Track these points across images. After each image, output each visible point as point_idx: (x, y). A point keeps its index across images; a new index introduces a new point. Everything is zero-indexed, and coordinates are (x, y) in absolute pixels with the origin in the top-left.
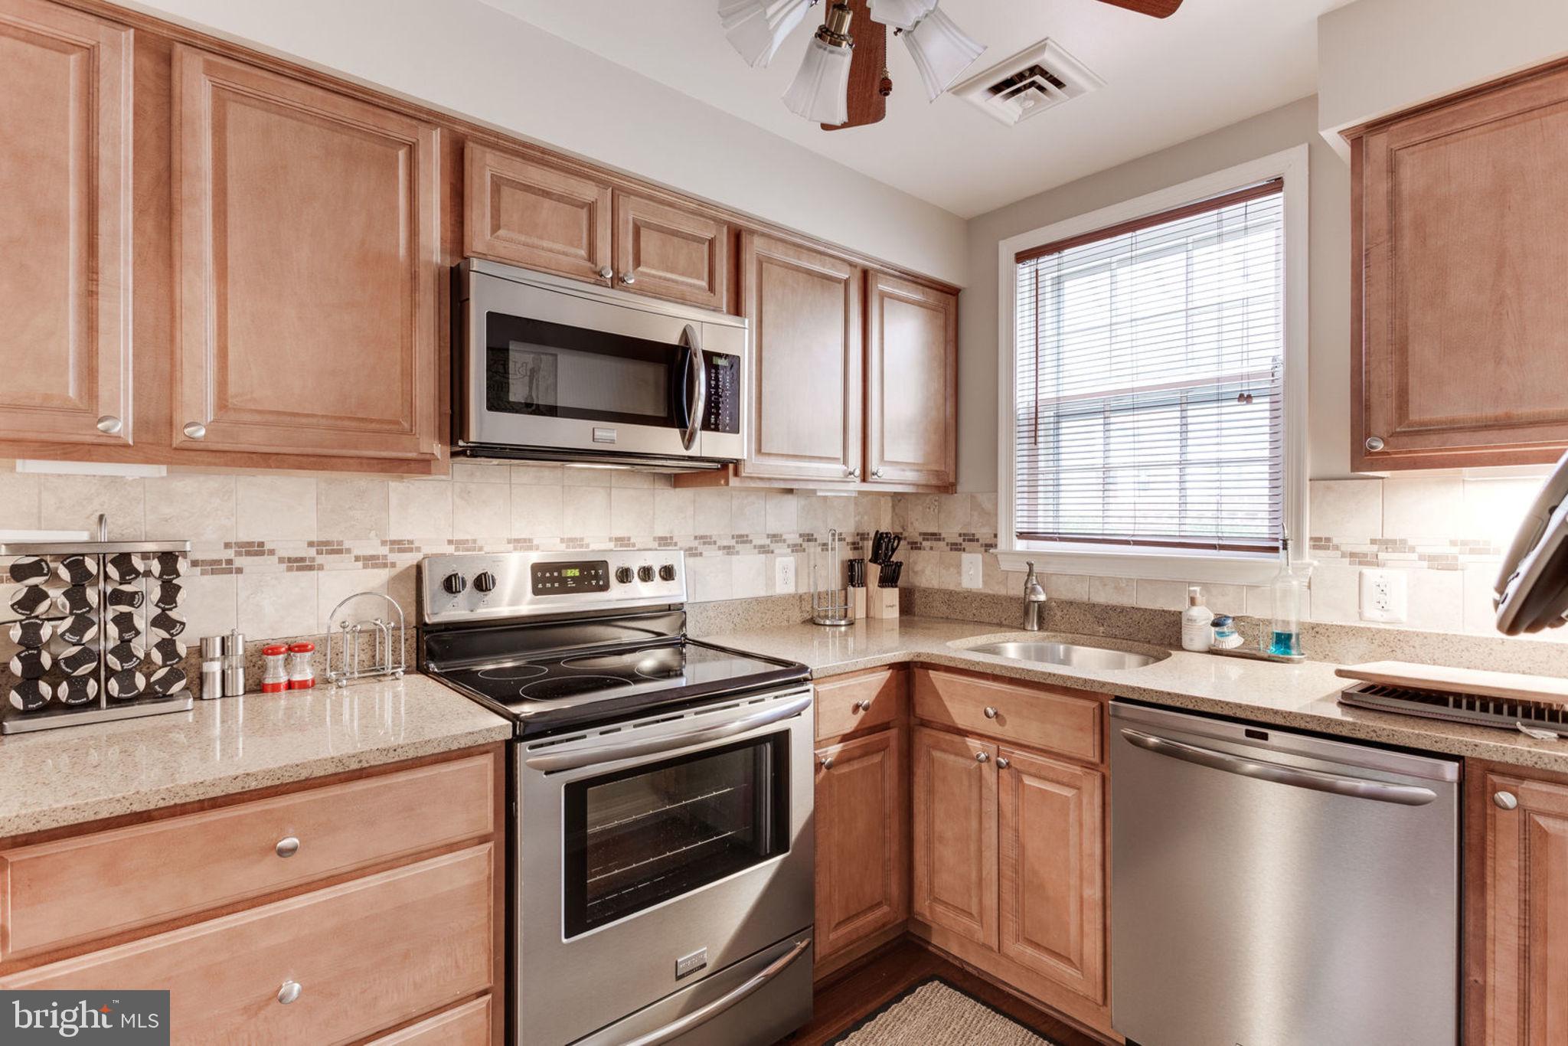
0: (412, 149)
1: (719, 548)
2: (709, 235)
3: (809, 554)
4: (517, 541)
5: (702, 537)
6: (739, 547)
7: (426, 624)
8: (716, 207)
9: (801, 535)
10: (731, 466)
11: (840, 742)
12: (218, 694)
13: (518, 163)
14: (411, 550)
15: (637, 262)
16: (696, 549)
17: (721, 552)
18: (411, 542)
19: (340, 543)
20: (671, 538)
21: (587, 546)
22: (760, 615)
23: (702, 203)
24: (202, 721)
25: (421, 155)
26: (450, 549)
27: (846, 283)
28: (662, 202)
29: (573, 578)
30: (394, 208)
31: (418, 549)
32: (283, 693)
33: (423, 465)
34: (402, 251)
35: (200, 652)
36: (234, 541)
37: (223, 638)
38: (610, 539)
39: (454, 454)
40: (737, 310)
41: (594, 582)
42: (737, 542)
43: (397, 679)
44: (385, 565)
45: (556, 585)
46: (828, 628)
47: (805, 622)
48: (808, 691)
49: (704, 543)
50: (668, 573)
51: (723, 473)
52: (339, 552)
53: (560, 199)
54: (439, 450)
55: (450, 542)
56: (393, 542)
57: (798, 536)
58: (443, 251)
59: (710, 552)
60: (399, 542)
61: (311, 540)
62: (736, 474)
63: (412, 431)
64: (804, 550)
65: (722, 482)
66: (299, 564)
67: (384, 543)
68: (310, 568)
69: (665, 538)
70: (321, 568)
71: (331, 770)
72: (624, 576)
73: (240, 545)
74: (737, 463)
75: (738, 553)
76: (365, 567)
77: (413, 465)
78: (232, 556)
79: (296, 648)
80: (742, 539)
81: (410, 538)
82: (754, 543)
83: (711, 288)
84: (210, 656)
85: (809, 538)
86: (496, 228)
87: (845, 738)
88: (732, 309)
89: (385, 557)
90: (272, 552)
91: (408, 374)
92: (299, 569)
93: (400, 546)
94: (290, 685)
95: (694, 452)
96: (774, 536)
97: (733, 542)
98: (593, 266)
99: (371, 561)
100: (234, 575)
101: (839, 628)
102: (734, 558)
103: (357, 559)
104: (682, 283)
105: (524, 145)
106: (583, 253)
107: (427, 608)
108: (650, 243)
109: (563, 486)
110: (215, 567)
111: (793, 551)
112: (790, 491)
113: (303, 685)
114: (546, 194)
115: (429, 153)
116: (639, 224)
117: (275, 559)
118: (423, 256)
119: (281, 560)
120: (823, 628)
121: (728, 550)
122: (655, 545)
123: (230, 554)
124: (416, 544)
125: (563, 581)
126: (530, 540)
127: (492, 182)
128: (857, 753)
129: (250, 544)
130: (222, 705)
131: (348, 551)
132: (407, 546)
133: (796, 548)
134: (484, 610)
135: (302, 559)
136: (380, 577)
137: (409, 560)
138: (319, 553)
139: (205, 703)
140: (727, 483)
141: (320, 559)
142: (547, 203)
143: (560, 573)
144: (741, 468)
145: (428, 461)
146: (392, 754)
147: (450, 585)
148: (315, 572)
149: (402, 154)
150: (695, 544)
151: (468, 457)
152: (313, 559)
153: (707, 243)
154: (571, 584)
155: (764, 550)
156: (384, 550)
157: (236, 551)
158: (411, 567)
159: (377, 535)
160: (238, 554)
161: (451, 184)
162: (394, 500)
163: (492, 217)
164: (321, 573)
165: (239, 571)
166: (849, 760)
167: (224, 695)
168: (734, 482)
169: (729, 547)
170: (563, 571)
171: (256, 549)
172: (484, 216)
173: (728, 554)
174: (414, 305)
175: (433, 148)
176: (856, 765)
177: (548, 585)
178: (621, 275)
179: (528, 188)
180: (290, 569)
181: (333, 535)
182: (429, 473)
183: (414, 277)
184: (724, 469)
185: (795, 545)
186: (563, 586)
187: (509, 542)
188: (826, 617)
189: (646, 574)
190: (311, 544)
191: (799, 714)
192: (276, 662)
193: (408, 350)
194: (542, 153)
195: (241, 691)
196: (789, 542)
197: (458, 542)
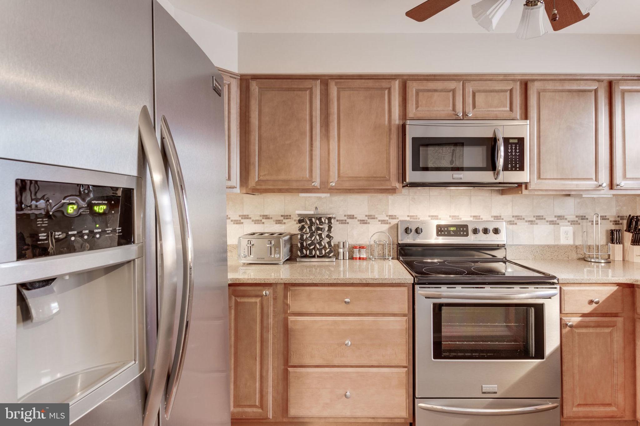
0: (389, 89)
1: (526, 221)
2: (510, 88)
3: (582, 226)
4: (433, 216)
5: (516, 216)
6: (538, 221)
7: (399, 244)
8: (514, 75)
9: (577, 217)
10: (524, 186)
11: (581, 317)
12: (342, 258)
13: (425, 83)
14: (395, 218)
15: (474, 106)
16: (513, 221)
17: (527, 223)
18: (395, 216)
19: (374, 216)
20: (500, 216)
21: (461, 219)
22: (550, 253)
23: (505, 75)
24: (338, 266)
25: (392, 90)
26: (408, 219)
27: (596, 91)
28: (486, 80)
29: (453, 231)
30: (384, 109)
31: (398, 218)
32: (358, 260)
33: (393, 191)
34: (386, 122)
35: (337, 246)
36: (346, 214)
37: (343, 243)
38: (471, 216)
39: (403, 187)
40: (526, 116)
41: (462, 233)
42: (537, 219)
43: (389, 261)
44: (387, 223)
45: (446, 233)
46: (593, 263)
47: (579, 259)
48: (556, 288)
49: (518, 219)
50: (496, 231)
51: (520, 188)
52: (374, 218)
53: (442, 91)
54: (398, 185)
55: (408, 216)
56: (390, 216)
57: (575, 217)
58: (399, 119)
59: (519, 223)
60: (392, 216)
61: (366, 214)
62: (526, 188)
63: (389, 179)
64: (579, 224)
65: (520, 192)
66: (363, 222)
67: (387, 216)
68: (366, 223)
69: (498, 217)
70: (369, 223)
71: (358, 282)
72: (475, 231)
73: (348, 216)
74: (526, 184)
75: (537, 224)
76: (382, 223)
77: (390, 191)
78: (346, 219)
79: (361, 247)
80: (540, 218)
81: (395, 214)
82: (547, 219)
83: (511, 109)
84: (340, 247)
85: (583, 218)
86: (417, 107)
87: (584, 315)
88: (523, 117)
89: (387, 220)
90: (356, 218)
91: (388, 161)
92: (363, 223)
93: (392, 217)
94: (360, 258)
95: (500, 179)
96: (559, 216)
97: (534, 219)
98: (454, 112)
99: (383, 222)
100: (347, 224)
101: (600, 264)
102: (535, 226)
103: (379, 221)
104: (496, 111)
105: (427, 76)
106: (451, 108)
107: (400, 238)
108: (480, 98)
109: (450, 196)
110: (343, 222)
111: (571, 224)
112: (569, 195)
113: (363, 259)
114: (435, 91)
115: (395, 89)
116: (474, 91)
117: (357, 220)
118: (393, 123)
119: (358, 220)
120: (590, 263)
121: (531, 222)
122: (492, 219)
123: (346, 218)
124: (397, 217)
125: (449, 232)
126: (437, 216)
127: (416, 92)
128: (592, 324)
129: (350, 215)
130: (343, 262)
131: (377, 218)
132: (394, 217)
133: (573, 223)
134: (418, 240)
135: (364, 220)
136: (385, 227)
137: (394, 222)
138: (368, 218)
139: (339, 260)
140: (522, 193)
141: (369, 221)
142: (436, 94)
143: (448, 229)
144: (529, 186)
145: (395, 189)
146: (375, 281)
147: (407, 231)
148: (367, 225)
149: (386, 92)
150: (513, 219)
151: (408, 187)
152: (367, 221)
153: (509, 92)
154: (452, 233)
155: (552, 223)
156: (387, 218)
157: (347, 218)
158: (396, 224)
159: (385, 213)
160: (348, 218)
161: (403, 96)
162: (390, 202)
163: (416, 104)
164: (369, 225)
165: (348, 223)
166: (586, 327)
167: (343, 259)
168: (525, 192)
169: (532, 221)
170: (449, 228)
171: (352, 217)
172: (413, 104)
173: (531, 224)
174: (390, 139)
175: (396, 85)
176: (591, 330)
177: (443, 233)
178: (466, 114)
179: (429, 91)
180: (361, 223)
181: (372, 213)
182: (395, 193)
183: (390, 130)
184: (519, 186)
185: (572, 221)
186: (449, 234)
187: (429, 216)
188: (593, 258)
189: (486, 231)
190: (366, 216)
191: (550, 298)
192: (356, 251)
193: (388, 154)
194: (434, 76)
195: (348, 259)
196: (568, 220)
197: (411, 216)
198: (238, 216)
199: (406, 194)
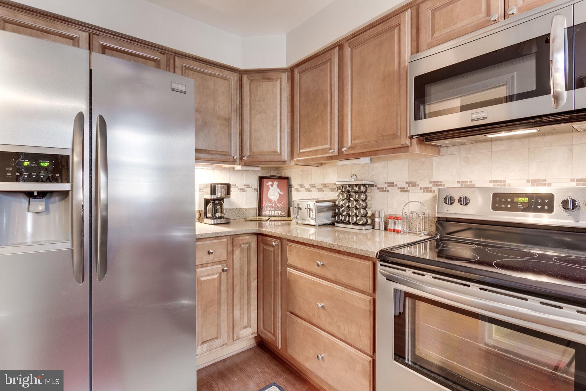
0: (399, 26)
7: (439, 217)
12: (378, 229)
14: (441, 185)
18: (441, 182)
19: (416, 182)
24: (373, 235)
25: (402, 25)
26: (459, 185)
29: (523, 203)
30: (393, 53)
31: (444, 185)
32: (392, 233)
34: (396, 67)
35: (373, 215)
36: (387, 182)
37: (379, 212)
41: (538, 207)
44: (431, 192)
45: (509, 206)
52: (415, 186)
55: (458, 182)
56: (434, 182)
60: (436, 182)
61: (407, 181)
66: (403, 190)
67: (430, 182)
68: (406, 191)
70: (409, 191)
73: (388, 183)
76: (424, 192)
78: (386, 187)
79: (396, 218)
81: (441, 180)
84: (376, 216)
89: (431, 188)
90: (396, 185)
92: (404, 191)
93: (435, 183)
94: (394, 230)
99: (426, 190)
100: (387, 193)
103: (421, 188)
110: (383, 190)
113: (398, 232)
117: (397, 188)
119: (398, 188)
123: (386, 186)
125: (515, 204)
127: (431, 14)
129: (390, 183)
130: (379, 232)
131: (418, 185)
132: (439, 184)
135: (404, 188)
136: (429, 196)
138: (409, 186)
139: (375, 230)
141: (409, 188)
143: (512, 199)
148: (408, 193)
149: (396, 31)
152: (407, 188)
154: (521, 206)
156: (431, 185)
157: (387, 185)
159: (428, 179)
160: (388, 186)
162: (434, 165)
163: (431, 30)
164: (410, 193)
165: (388, 191)
167: (379, 229)
170: (515, 198)
171: (391, 184)
175: (407, 18)
177: (503, 206)
180: (401, 191)
181: (413, 180)
186: (514, 207)
190: (407, 183)
192: (391, 221)
195: (383, 229)
197: (462, 182)
198: (309, 185)
199: (456, 153)
